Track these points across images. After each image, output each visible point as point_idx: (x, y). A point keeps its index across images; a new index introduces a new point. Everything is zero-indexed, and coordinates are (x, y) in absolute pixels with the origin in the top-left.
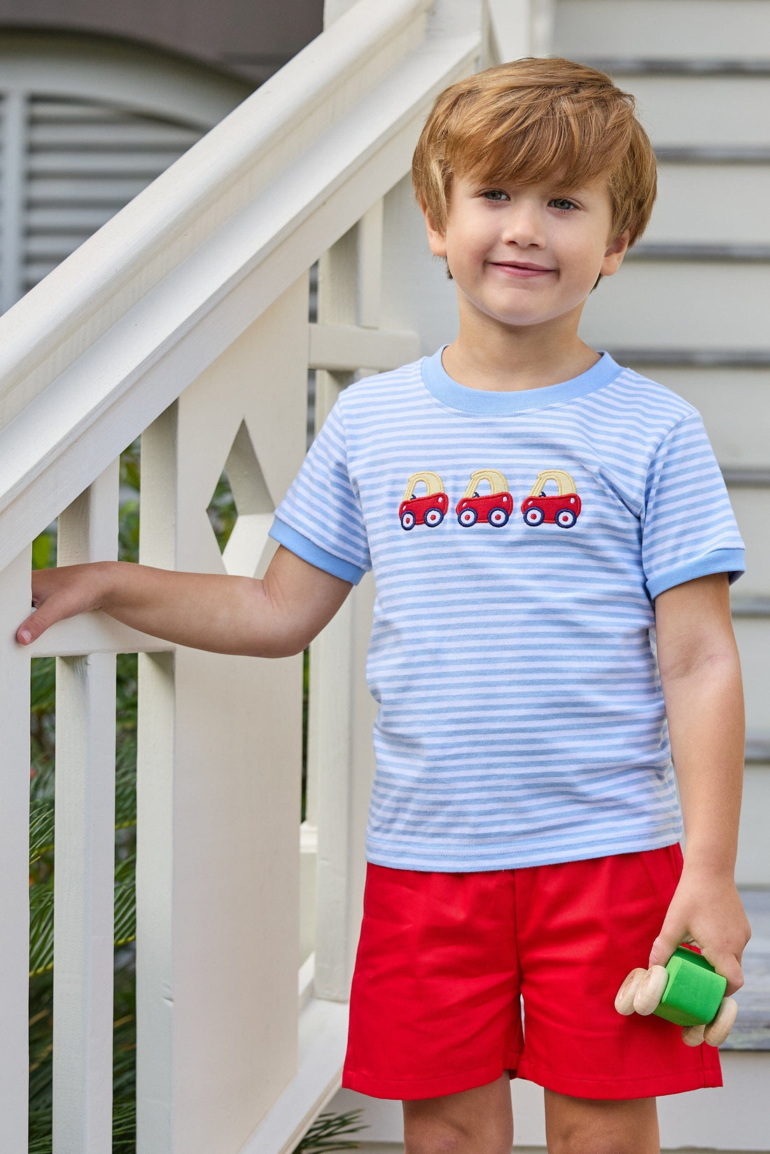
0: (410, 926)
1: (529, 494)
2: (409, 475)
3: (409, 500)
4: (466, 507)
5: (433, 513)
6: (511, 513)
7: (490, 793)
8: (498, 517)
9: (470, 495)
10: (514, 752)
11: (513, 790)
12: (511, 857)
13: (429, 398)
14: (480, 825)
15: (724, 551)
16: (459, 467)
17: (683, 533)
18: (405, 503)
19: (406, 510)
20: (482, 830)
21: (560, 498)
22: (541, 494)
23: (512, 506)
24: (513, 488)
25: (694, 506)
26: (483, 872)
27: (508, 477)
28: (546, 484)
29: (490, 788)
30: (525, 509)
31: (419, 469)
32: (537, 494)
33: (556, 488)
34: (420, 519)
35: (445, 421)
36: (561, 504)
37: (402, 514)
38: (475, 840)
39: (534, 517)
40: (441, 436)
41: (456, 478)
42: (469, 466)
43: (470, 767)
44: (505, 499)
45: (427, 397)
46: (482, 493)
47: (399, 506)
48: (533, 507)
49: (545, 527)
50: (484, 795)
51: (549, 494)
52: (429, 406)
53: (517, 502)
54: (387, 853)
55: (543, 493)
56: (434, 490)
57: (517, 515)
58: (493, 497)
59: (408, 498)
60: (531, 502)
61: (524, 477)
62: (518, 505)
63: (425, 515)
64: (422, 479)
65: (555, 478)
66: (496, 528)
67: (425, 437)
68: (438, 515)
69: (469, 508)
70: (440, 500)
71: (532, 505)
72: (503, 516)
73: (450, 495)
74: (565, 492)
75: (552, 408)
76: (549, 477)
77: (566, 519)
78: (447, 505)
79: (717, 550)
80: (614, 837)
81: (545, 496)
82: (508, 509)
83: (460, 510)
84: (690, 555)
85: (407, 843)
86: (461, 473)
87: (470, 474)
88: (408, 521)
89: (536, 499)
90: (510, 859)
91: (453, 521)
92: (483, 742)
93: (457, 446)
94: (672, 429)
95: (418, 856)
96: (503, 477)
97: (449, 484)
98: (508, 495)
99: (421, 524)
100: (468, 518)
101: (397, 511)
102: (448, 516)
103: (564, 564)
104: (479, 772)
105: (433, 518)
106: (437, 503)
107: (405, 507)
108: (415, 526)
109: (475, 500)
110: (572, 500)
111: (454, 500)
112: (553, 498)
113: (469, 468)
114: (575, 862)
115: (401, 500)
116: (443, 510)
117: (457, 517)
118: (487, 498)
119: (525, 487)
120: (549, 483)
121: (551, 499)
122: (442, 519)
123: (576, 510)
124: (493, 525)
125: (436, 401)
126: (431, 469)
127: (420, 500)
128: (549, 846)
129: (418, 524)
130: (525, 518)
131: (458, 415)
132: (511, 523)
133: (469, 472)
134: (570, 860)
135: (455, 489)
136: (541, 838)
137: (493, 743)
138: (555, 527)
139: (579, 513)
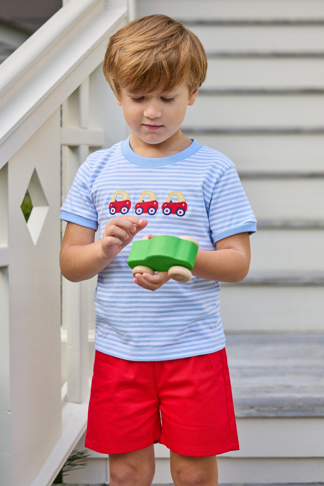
0: (110, 381)
1: (165, 201)
2: (114, 191)
3: (114, 202)
4: (139, 206)
5: (124, 208)
6: (157, 209)
7: (144, 328)
8: (152, 211)
9: (141, 201)
10: (154, 311)
11: (154, 327)
12: (152, 356)
13: (124, 160)
14: (139, 342)
15: (251, 223)
16: (136, 189)
17: (234, 214)
18: (112, 203)
19: (112, 206)
20: (140, 344)
21: (178, 203)
22: (170, 201)
23: (158, 206)
24: (158, 198)
25: (238, 202)
26: (140, 362)
27: (156, 194)
28: (172, 197)
29: (144, 326)
30: (163, 208)
31: (119, 189)
32: (168, 201)
33: (177, 199)
34: (118, 210)
35: (131, 170)
36: (178, 206)
37: (110, 208)
38: (137, 348)
39: (167, 211)
40: (129, 176)
41: (135, 194)
42: (141, 189)
43: (135, 317)
44: (155, 203)
45: (123, 159)
46: (146, 201)
47: (109, 204)
48: (166, 207)
49: (172, 215)
50: (142, 329)
51: (173, 201)
52: (124, 163)
53: (160, 204)
54: (104, 347)
55: (171, 201)
56: (125, 199)
57: (160, 210)
58: (150, 202)
59: (114, 201)
60: (166, 205)
61: (163, 194)
62: (160, 206)
63: (121, 209)
64: (120, 193)
65: (176, 194)
66: (151, 215)
67: (122, 176)
68: (126, 209)
69: (140, 207)
70: (128, 203)
71: (166, 206)
72: (154, 210)
73: (132, 201)
74: (180, 201)
75: (176, 165)
76: (174, 194)
77: (180, 212)
78: (131, 205)
79: (249, 222)
80: (195, 348)
81: (172, 202)
82: (156, 208)
83: (136, 208)
84: (237, 223)
85: (113, 344)
86: (137, 192)
87: (141, 192)
88: (113, 211)
89: (168, 203)
90: (151, 357)
91: (133, 212)
92: (142, 306)
93: (135, 180)
94: (228, 169)
95: (116, 351)
96: (154, 194)
97: (132, 196)
98: (156, 202)
99: (119, 212)
100: (139, 211)
101: (108, 206)
102: (131, 210)
103: (179, 233)
104: (139, 319)
105: (124, 210)
106: (126, 204)
107: (112, 205)
108: (116, 213)
109: (142, 203)
110: (183, 205)
111: (134, 203)
112: (175, 203)
113: (140, 190)
114: (179, 359)
115: (110, 201)
116: (129, 207)
117: (134, 210)
118: (147, 203)
119: (163, 198)
120: (174, 197)
121: (174, 204)
122: (128, 211)
123: (185, 209)
124: (150, 214)
125: (127, 161)
126: (124, 189)
127: (119, 202)
128: (168, 352)
129: (117, 212)
130: (163, 211)
131: (136, 167)
132: (157, 214)
133: (140, 191)
134: (177, 358)
135: (134, 199)
136: (165, 349)
137: (145, 307)
138: (176, 216)
139: (186, 210)
